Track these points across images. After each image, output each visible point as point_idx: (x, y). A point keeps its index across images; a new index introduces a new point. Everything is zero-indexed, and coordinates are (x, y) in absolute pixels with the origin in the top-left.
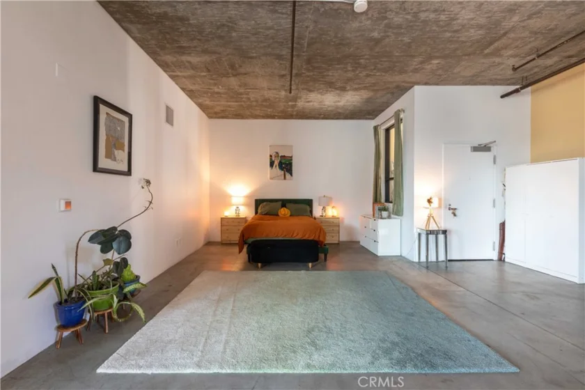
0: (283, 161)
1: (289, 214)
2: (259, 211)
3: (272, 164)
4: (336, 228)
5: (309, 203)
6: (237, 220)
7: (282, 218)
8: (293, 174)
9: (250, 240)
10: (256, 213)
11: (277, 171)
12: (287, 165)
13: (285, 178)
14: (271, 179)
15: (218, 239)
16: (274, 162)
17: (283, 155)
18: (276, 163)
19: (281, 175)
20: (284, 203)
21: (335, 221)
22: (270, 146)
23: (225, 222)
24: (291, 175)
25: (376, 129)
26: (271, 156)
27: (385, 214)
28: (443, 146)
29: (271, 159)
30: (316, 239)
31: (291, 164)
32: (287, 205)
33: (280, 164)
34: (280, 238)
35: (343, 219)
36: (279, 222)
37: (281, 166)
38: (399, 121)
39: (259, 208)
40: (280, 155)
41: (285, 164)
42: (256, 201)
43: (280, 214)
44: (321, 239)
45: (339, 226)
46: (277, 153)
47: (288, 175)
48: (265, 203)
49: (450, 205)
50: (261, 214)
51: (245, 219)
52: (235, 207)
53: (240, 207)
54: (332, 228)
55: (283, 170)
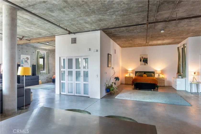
0: (144, 59)
1: (147, 76)
2: (137, 75)
3: (141, 60)
6: (130, 78)
7: (144, 77)
8: (148, 63)
9: (135, 83)
10: (136, 75)
13: (145, 65)
14: (140, 65)
15: (124, 83)
17: (144, 57)
18: (142, 60)
20: (145, 73)
21: (163, 79)
22: (140, 55)
23: (126, 78)
24: (147, 64)
25: (178, 48)
26: (140, 58)
27: (180, 77)
28: (200, 55)
29: (140, 59)
30: (155, 83)
31: (147, 60)
32: (146, 73)
34: (144, 83)
35: (166, 78)
36: (143, 78)
37: (144, 61)
38: (184, 47)
39: (137, 74)
40: (143, 58)
42: (136, 72)
43: (143, 76)
44: (156, 83)
45: (164, 81)
47: (146, 64)
48: (138, 73)
50: (137, 76)
51: (132, 77)
52: (129, 74)
53: (131, 74)
54: (161, 81)
55: (144, 62)
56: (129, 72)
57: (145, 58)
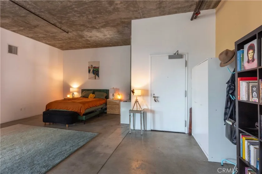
0: (95, 70)
1: (94, 97)
4: (117, 106)
5: (107, 91)
11: (92, 75)
12: (96, 71)
13: (95, 79)
14: (89, 79)
16: (90, 70)
18: (91, 71)
19: (94, 77)
20: (94, 91)
22: (89, 62)
24: (98, 76)
26: (89, 67)
28: (150, 56)
29: (89, 69)
30: (79, 111)
31: (98, 71)
32: (96, 92)
33: (93, 71)
40: (93, 67)
41: (95, 71)
42: (82, 90)
43: (89, 97)
44: (81, 111)
46: (92, 65)
47: (97, 77)
49: (154, 94)
52: (72, 93)
53: (75, 93)
54: (115, 106)
55: (94, 74)
56: (71, 90)
57: (95, 67)
